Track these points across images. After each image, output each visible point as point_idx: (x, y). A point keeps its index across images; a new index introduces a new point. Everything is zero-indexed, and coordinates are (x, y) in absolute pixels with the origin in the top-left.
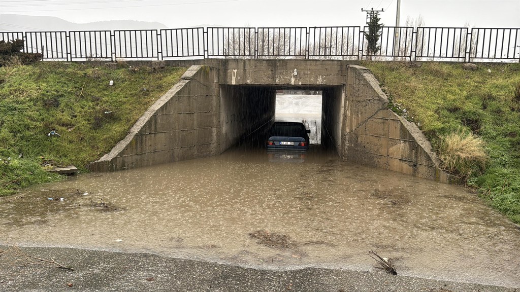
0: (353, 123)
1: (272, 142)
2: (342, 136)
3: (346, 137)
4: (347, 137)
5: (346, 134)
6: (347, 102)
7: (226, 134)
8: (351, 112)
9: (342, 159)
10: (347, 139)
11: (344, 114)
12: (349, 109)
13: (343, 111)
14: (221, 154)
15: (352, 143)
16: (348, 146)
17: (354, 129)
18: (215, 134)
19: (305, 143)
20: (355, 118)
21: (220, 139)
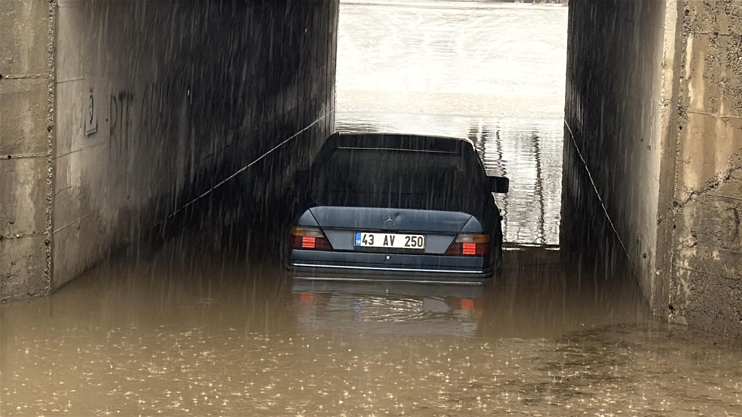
0: (718, 146)
1: (315, 234)
2: (663, 209)
3: (680, 216)
4: (687, 211)
5: (684, 197)
6: (690, 41)
7: (84, 190)
8: (709, 89)
9: (664, 321)
10: (688, 222)
11: (674, 100)
12: (700, 72)
13: (669, 87)
14: (54, 291)
15: (711, 246)
16: (693, 260)
17: (721, 175)
18: (28, 189)
19: (482, 239)
20: (725, 120)
21: (52, 217)
